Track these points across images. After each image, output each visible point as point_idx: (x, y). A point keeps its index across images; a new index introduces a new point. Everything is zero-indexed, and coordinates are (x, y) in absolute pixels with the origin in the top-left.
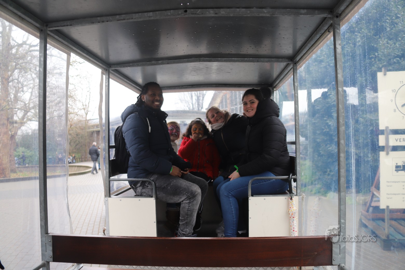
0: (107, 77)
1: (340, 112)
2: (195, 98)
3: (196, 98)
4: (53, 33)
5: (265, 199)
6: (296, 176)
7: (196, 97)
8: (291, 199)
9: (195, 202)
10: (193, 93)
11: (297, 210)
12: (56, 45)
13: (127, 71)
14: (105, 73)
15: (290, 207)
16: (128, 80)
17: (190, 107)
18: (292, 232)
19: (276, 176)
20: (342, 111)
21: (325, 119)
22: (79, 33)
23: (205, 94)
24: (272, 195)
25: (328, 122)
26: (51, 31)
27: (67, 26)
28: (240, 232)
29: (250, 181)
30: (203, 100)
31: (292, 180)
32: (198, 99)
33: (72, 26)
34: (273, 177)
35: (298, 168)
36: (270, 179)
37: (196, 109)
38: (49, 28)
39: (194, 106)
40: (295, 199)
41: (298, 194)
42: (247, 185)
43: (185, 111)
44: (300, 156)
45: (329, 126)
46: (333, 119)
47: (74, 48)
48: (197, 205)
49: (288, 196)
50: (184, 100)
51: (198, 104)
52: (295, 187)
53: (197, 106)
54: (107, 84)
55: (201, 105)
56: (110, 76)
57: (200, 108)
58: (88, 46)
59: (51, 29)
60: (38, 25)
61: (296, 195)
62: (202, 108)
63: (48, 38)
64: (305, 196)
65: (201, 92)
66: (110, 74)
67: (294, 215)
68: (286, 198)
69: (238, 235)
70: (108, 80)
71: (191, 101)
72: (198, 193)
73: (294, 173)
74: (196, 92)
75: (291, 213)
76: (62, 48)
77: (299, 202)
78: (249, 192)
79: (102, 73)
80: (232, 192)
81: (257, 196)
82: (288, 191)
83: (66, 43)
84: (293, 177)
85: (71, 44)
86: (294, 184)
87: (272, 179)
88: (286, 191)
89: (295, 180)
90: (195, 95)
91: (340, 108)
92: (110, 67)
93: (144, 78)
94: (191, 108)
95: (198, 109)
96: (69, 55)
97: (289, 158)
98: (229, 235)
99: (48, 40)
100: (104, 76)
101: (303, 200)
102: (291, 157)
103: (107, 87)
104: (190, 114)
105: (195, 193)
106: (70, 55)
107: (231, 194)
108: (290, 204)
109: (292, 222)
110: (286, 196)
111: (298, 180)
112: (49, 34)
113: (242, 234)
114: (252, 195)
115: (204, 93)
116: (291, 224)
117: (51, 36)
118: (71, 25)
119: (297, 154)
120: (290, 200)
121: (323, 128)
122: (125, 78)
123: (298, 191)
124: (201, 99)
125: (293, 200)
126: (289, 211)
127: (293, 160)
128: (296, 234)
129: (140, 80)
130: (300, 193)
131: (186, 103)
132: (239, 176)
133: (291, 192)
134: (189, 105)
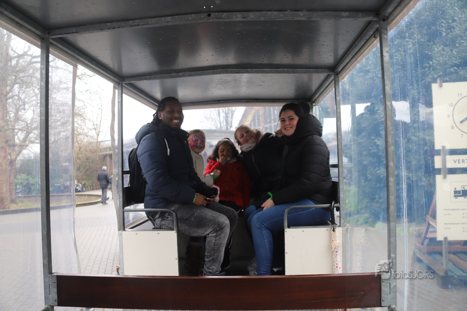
0: (120, 92)
1: (388, 130)
2: (222, 115)
3: (224, 116)
4: (57, 42)
5: (303, 231)
6: (339, 204)
7: (224, 113)
8: (334, 230)
9: (223, 235)
10: (221, 109)
11: (341, 243)
12: (60, 55)
13: (143, 84)
14: (117, 87)
15: (333, 240)
16: (145, 95)
17: (217, 125)
18: (335, 269)
19: (316, 204)
20: (391, 128)
21: (373, 138)
22: (87, 42)
23: (235, 111)
24: (312, 227)
25: (376, 141)
26: (54, 39)
27: (73, 33)
28: (275, 270)
29: (286, 210)
30: (232, 117)
31: (335, 209)
32: (226, 117)
33: (77, 34)
34: (312, 205)
35: (342, 195)
36: (309, 208)
37: (224, 128)
38: (52, 35)
39: (222, 125)
40: (339, 230)
41: (342, 225)
42: (283, 215)
43: (210, 131)
44: (343, 180)
45: (377, 146)
46: (382, 138)
47: (81, 59)
48: (224, 238)
49: (329, 227)
50: (211, 118)
51: (227, 122)
52: (338, 216)
53: (225, 124)
54: (120, 100)
55: (230, 124)
56: (123, 90)
57: (229, 127)
58: (98, 57)
59: (54, 37)
60: (38, 32)
61: (340, 226)
62: (231, 127)
63: (50, 47)
64: (350, 227)
65: (230, 108)
66: (123, 88)
67: (338, 249)
68: (327, 230)
69: (273, 273)
70: (120, 95)
71: (218, 118)
72: (226, 225)
73: (337, 201)
74: (224, 109)
75: (333, 247)
76: (67, 59)
77: (343, 234)
78: (284, 223)
79: (115, 88)
80: (265, 223)
81: (295, 227)
82: (330, 221)
83: (72, 53)
84: (336, 205)
85: (77, 54)
86: (336, 213)
87: (311, 208)
88: (328, 222)
89: (338, 209)
90: (223, 112)
91: (388, 125)
92: (123, 80)
93: (163, 92)
94: (219, 126)
95: (227, 128)
96: (75, 67)
97: (331, 183)
98: (262, 272)
99: (51, 50)
100: (117, 91)
101: (347, 231)
102: (333, 182)
103: (120, 104)
104: (216, 134)
105: (223, 225)
106: (77, 67)
107: (264, 225)
108: (333, 236)
109: (335, 257)
110: (328, 227)
111: (341, 209)
112: (51, 43)
113: (277, 271)
114: (289, 227)
115: (233, 110)
116: (334, 259)
117: (54, 45)
118: (77, 32)
119: (341, 178)
120: (332, 232)
121: (371, 148)
122: (140, 93)
123: (342, 222)
124: (230, 116)
125: (335, 231)
126: (331, 245)
127: (335, 186)
128: (339, 271)
129: (158, 96)
130: (344, 223)
131: (212, 121)
132: (273, 204)
133: (333, 222)
134: (216, 123)
